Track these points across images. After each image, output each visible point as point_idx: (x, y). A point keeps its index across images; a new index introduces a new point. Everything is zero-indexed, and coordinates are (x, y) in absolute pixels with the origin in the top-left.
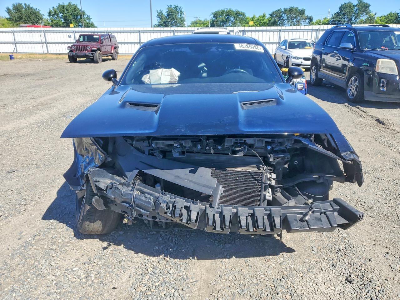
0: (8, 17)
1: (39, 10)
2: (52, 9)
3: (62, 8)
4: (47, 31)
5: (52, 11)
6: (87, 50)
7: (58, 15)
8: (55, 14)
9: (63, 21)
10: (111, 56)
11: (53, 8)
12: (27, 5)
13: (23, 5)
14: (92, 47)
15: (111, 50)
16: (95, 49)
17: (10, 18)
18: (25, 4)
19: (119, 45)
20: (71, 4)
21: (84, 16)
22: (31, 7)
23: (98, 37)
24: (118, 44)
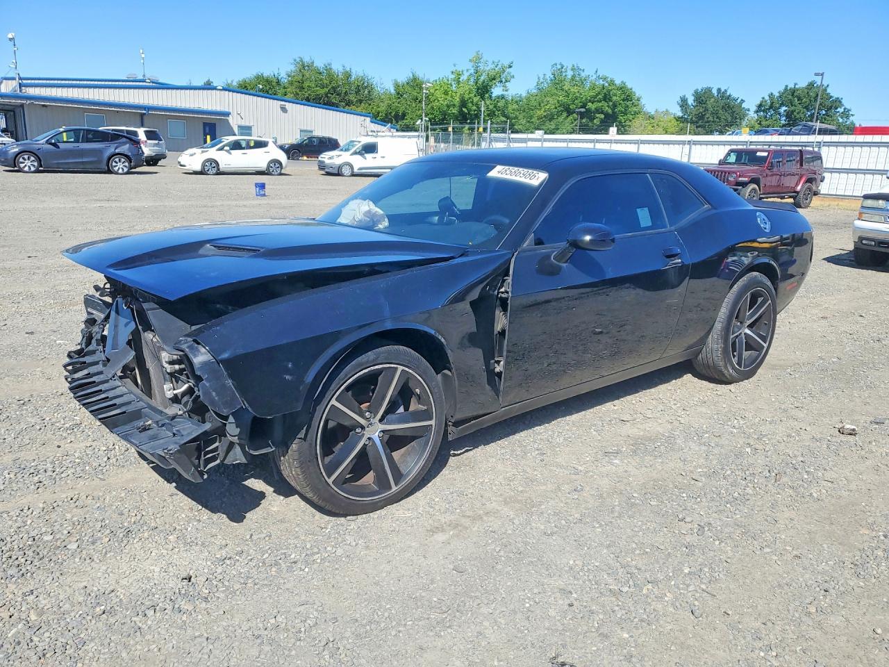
0: (680, 114)
1: (742, 100)
2: (767, 98)
3: (791, 96)
4: (696, 143)
5: (766, 101)
6: (727, 182)
7: (776, 110)
8: (771, 107)
9: (783, 122)
10: (794, 198)
11: (771, 95)
12: (723, 90)
13: (715, 92)
14: (740, 176)
15: (797, 185)
16: (746, 179)
17: (682, 117)
18: (719, 90)
19: (827, 175)
20: (815, 85)
21: (837, 109)
22: (728, 94)
23: (765, 154)
24: (825, 171)
